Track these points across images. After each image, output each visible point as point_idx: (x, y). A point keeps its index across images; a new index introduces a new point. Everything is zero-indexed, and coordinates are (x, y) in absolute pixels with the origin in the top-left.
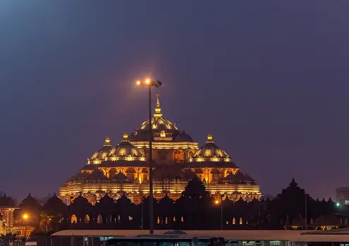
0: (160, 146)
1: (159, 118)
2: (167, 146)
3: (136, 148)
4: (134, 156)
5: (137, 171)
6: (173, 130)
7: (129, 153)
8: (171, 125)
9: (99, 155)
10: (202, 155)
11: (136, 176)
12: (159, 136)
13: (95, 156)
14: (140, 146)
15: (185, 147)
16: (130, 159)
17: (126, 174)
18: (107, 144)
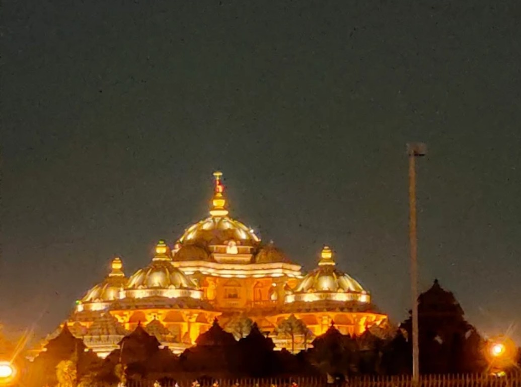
0: (227, 273)
1: (222, 218)
2: (240, 272)
3: (182, 274)
4: (181, 287)
5: (186, 319)
6: (250, 242)
7: (171, 282)
8: (246, 232)
9: (100, 293)
10: (313, 287)
11: (185, 329)
12: (225, 252)
13: (92, 294)
14: (189, 271)
15: (277, 273)
16: (172, 293)
17: (164, 324)
18: (116, 271)
